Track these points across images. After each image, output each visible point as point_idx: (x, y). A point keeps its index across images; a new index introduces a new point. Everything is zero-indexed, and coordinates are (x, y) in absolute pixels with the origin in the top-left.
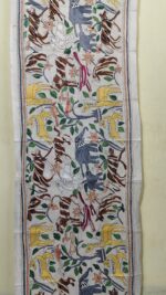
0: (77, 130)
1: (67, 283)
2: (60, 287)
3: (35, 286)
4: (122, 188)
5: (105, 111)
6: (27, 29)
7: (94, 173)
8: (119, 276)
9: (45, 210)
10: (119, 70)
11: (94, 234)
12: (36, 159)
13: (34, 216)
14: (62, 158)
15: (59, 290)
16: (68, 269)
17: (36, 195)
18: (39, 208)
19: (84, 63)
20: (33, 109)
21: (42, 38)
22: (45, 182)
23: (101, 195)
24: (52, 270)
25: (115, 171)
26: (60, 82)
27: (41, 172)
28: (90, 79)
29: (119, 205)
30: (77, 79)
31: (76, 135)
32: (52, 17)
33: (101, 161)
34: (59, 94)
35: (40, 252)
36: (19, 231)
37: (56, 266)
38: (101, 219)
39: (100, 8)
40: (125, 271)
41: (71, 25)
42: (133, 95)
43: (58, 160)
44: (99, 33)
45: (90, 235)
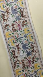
0: (21, 41)
4: (37, 53)
5: (27, 34)
6: (2, 19)
7: (29, 51)
10: (28, 23)
11: (33, 67)
12: (13, 52)
13: (16, 67)
17: (15, 61)
18: (17, 65)
19: (19, 24)
20: (9, 39)
21: (6, 20)
22: (16, 57)
23: (32, 57)
26: (14, 30)
27: (15, 55)
28: (21, 27)
29: (37, 58)
30: (18, 28)
31: (21, 42)
32: (8, 14)
33: (29, 48)
34: (14, 33)
35: (20, 76)
36: (13, 72)
38: (33, 63)
41: (13, 15)
42: (33, 29)
43: (18, 50)
44: (21, 15)
45: (32, 68)
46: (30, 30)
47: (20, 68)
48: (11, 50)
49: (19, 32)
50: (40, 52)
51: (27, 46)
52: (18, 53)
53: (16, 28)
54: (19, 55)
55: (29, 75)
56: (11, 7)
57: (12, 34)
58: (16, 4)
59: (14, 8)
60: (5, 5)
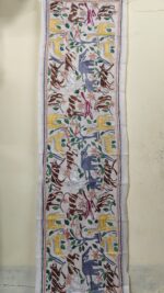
46: (113, 124)
48: (51, 160)
49: (83, 122)
50: (124, 189)
51: (93, 163)
52: (67, 174)
53: (77, 109)
54: (67, 179)
55: (79, 237)
57: (63, 121)
58: (96, 48)
59: (88, 59)
60: (66, 44)
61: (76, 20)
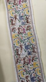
1: (27, 77)
2: (26, 78)
3: (21, 79)
4: (36, 54)
5: (30, 37)
6: (11, 23)
7: (30, 51)
8: (39, 74)
9: (20, 61)
10: (31, 28)
11: (32, 65)
12: (17, 50)
13: (18, 63)
14: (22, 49)
15: (26, 79)
16: (27, 74)
17: (18, 58)
18: (19, 61)
19: (24, 28)
20: (14, 40)
21: (14, 24)
22: (19, 55)
23: (32, 56)
24: (24, 74)
25: (34, 50)
26: (19, 33)
27: (18, 53)
28: (25, 31)
29: (36, 58)
30: (23, 31)
31: (24, 43)
32: (15, 19)
33: (31, 48)
34: (19, 35)
35: (20, 71)
36: (15, 67)
37: (24, 73)
38: (33, 61)
39: (25, 15)
40: (40, 72)
41: (20, 20)
42: (35, 33)
43: (21, 50)
44: (26, 21)
45: (31, 65)
46: (33, 34)
47: (21, 64)
49: (23, 35)
50: (39, 53)
51: (28, 47)
53: (21, 31)
54: (21, 53)
55: (28, 71)
56: (19, 14)
57: (17, 36)
58: (23, 12)
59: (21, 15)
60: (14, 12)
61: (16, 4)
